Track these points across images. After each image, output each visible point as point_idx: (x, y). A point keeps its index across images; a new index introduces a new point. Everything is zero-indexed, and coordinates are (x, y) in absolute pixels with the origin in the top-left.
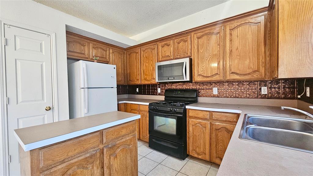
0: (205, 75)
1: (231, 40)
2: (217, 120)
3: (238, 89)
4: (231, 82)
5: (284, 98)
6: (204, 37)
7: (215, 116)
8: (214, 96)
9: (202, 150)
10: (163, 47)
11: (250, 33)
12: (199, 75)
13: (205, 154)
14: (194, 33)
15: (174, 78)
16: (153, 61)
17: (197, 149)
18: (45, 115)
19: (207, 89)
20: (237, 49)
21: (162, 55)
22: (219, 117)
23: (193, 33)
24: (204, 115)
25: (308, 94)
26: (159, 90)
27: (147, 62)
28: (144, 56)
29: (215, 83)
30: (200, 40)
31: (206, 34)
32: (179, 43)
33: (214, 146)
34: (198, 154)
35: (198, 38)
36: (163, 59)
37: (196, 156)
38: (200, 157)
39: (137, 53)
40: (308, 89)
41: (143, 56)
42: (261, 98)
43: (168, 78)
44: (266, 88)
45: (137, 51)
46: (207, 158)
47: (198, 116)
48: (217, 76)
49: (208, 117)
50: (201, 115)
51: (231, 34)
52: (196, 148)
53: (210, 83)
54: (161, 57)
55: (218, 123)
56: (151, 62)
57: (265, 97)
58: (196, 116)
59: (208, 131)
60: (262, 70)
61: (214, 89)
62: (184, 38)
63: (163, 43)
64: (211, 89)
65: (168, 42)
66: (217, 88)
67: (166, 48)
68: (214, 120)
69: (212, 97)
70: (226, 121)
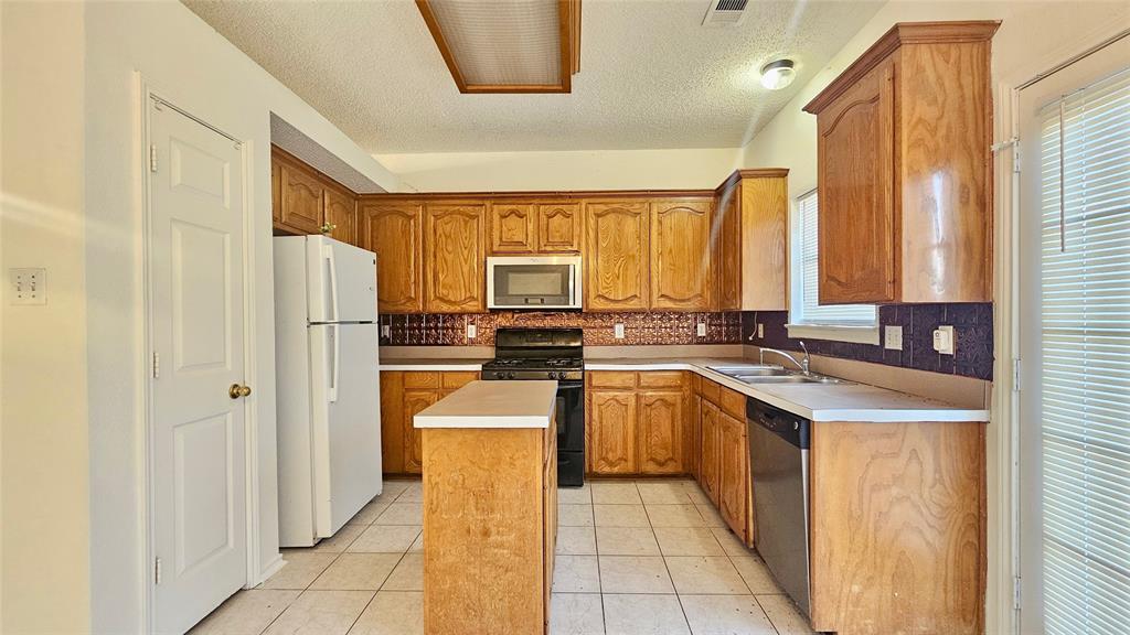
0: (612, 297)
1: (660, 234)
2: (649, 387)
3: (643, 328)
4: (664, 314)
5: (728, 343)
6: (608, 216)
7: (644, 380)
8: (617, 343)
9: (619, 453)
10: (503, 217)
11: (690, 227)
12: (599, 296)
13: (626, 460)
14: (587, 200)
15: (542, 300)
16: (470, 251)
17: (610, 456)
18: (225, 413)
19: (602, 327)
20: (671, 251)
21: (501, 239)
22: (651, 380)
23: (584, 202)
24: (623, 381)
25: (761, 335)
26: (471, 332)
27: (450, 248)
28: (439, 231)
29: (618, 314)
30: (600, 219)
31: (614, 211)
32: (549, 217)
33: (642, 439)
34: (611, 464)
35: (598, 216)
36: (502, 248)
37: (607, 470)
38: (616, 470)
39: (410, 218)
40: (761, 326)
41: (435, 231)
42: (698, 343)
43: (526, 300)
44: (704, 325)
45: (411, 213)
46: (630, 467)
47: (613, 384)
48: (636, 301)
49: (631, 383)
50: (617, 381)
51: (660, 222)
52: (607, 453)
53: (609, 314)
54: (496, 242)
55: (650, 393)
56: (466, 252)
57: (701, 341)
58: (608, 384)
59: (631, 411)
60: (708, 295)
61: (617, 326)
62: (565, 207)
63: (507, 208)
64: (612, 327)
65: (521, 208)
66: (622, 326)
67: (513, 221)
68: (643, 388)
69: (612, 344)
70: (664, 387)
